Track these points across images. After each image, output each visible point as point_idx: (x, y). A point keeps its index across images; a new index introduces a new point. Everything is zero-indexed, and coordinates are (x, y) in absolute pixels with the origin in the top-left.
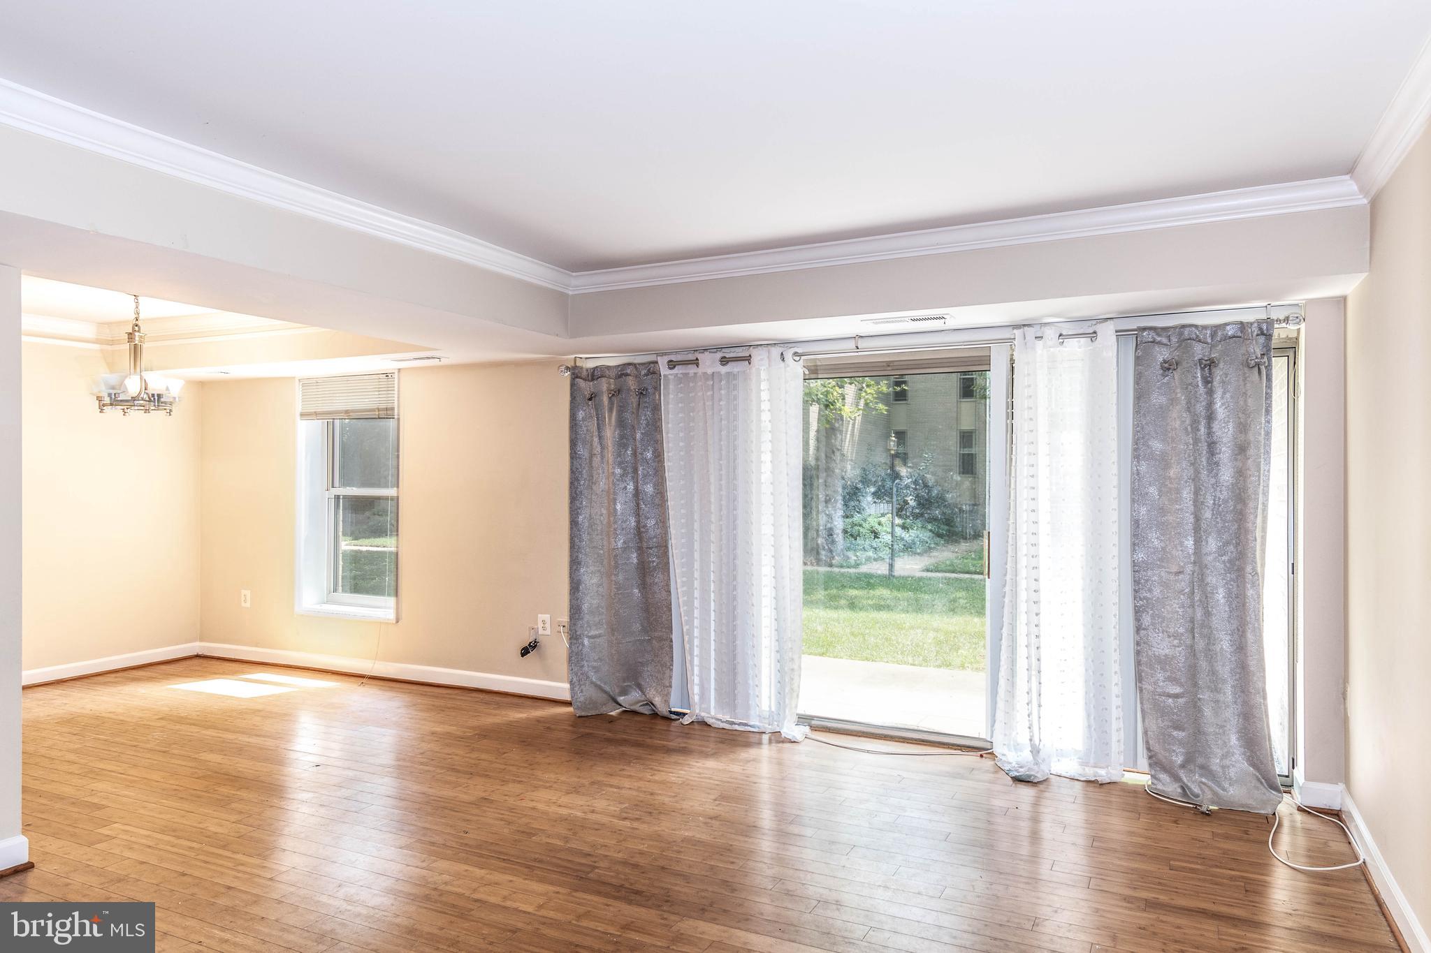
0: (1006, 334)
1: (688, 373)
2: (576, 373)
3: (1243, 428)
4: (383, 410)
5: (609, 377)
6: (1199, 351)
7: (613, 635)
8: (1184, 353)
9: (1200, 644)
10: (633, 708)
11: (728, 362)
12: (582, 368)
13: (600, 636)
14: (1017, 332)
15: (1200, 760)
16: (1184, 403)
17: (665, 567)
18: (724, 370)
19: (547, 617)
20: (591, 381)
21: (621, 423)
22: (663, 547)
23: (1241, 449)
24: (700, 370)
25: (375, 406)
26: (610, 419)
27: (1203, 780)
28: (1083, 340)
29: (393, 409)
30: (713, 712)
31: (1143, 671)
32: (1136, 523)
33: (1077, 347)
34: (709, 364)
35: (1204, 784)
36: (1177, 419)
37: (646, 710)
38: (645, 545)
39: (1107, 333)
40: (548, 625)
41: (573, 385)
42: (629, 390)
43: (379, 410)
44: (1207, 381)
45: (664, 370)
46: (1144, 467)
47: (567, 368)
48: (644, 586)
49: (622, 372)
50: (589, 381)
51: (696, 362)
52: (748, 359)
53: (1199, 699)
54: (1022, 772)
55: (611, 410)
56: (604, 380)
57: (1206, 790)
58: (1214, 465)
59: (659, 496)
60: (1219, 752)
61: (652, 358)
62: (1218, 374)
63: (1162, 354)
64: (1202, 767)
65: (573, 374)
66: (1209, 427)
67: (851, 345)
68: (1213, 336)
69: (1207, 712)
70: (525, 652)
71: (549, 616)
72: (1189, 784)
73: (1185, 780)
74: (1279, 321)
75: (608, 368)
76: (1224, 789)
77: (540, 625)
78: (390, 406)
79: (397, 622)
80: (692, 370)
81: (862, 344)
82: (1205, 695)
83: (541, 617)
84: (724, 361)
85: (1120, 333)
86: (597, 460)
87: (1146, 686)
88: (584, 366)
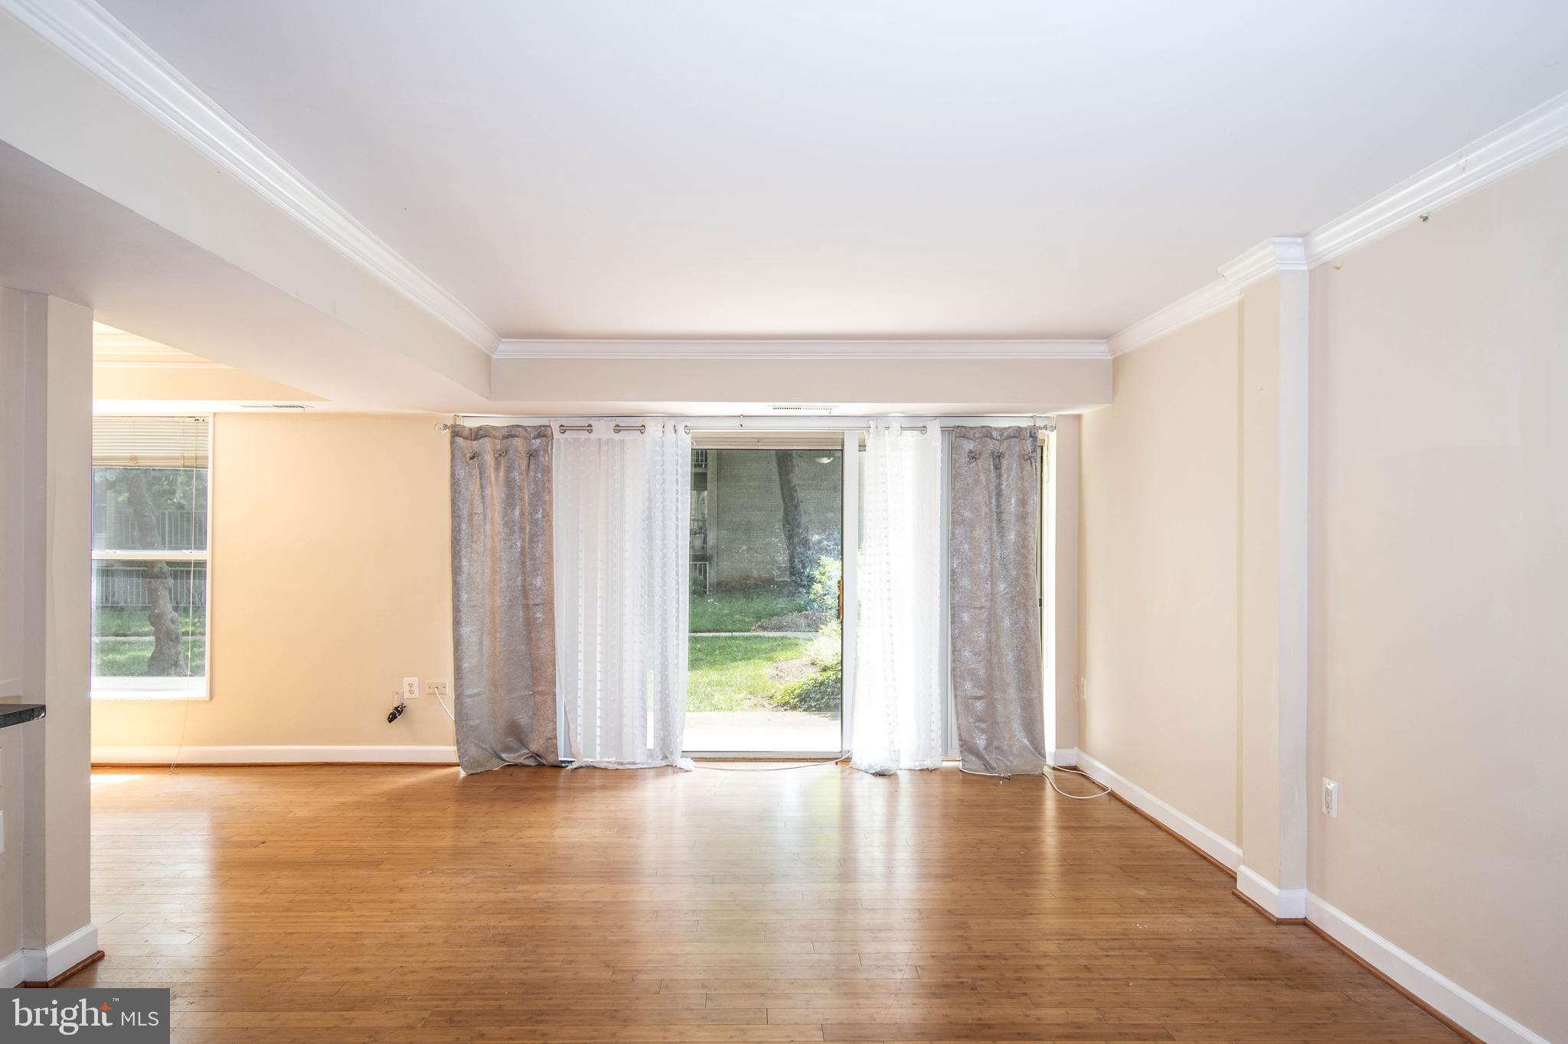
0: (863, 423)
1: (579, 439)
2: (456, 432)
3: (1023, 503)
4: (190, 458)
5: (495, 437)
6: (991, 445)
7: (496, 692)
8: (984, 447)
9: (995, 660)
10: (517, 761)
11: (620, 431)
12: (464, 427)
13: (479, 694)
14: (872, 424)
15: (995, 743)
16: (985, 483)
17: (550, 622)
18: (617, 437)
19: (414, 680)
20: (475, 440)
21: (509, 483)
22: (549, 605)
23: (1023, 517)
24: (593, 436)
25: (178, 454)
26: (497, 479)
27: (998, 757)
28: (915, 432)
29: (206, 458)
30: (599, 757)
31: (956, 682)
32: (953, 572)
33: (911, 437)
34: (603, 430)
35: (999, 759)
36: (980, 496)
37: (531, 762)
38: (531, 602)
39: (935, 429)
40: (416, 689)
41: (452, 443)
42: (517, 451)
43: (184, 458)
44: (997, 467)
45: (557, 434)
46: (959, 531)
47: (446, 426)
48: (529, 641)
49: (510, 433)
50: (471, 440)
51: (589, 429)
52: (642, 429)
53: (995, 699)
54: (878, 769)
55: (497, 469)
56: (487, 439)
57: (1000, 763)
58: (1001, 530)
59: (546, 554)
60: (1007, 736)
61: (545, 422)
62: (1005, 463)
63: (969, 446)
64: (997, 748)
65: (453, 432)
66: (998, 501)
67: (736, 423)
68: (1001, 435)
69: (999, 707)
70: (392, 718)
71: (417, 678)
72: (990, 761)
73: (987, 758)
74: (1040, 428)
75: (494, 428)
76: (1010, 761)
77: (406, 689)
78: (200, 454)
79: (211, 699)
80: (584, 435)
81: (746, 423)
82: (998, 696)
83: (407, 680)
84: (618, 429)
85: (944, 429)
86: (478, 519)
87: (959, 693)
88: (466, 425)
